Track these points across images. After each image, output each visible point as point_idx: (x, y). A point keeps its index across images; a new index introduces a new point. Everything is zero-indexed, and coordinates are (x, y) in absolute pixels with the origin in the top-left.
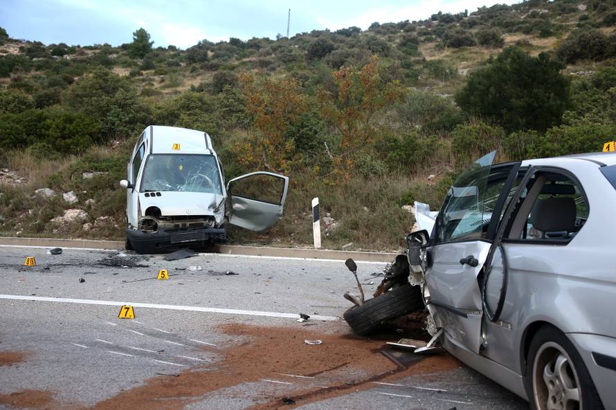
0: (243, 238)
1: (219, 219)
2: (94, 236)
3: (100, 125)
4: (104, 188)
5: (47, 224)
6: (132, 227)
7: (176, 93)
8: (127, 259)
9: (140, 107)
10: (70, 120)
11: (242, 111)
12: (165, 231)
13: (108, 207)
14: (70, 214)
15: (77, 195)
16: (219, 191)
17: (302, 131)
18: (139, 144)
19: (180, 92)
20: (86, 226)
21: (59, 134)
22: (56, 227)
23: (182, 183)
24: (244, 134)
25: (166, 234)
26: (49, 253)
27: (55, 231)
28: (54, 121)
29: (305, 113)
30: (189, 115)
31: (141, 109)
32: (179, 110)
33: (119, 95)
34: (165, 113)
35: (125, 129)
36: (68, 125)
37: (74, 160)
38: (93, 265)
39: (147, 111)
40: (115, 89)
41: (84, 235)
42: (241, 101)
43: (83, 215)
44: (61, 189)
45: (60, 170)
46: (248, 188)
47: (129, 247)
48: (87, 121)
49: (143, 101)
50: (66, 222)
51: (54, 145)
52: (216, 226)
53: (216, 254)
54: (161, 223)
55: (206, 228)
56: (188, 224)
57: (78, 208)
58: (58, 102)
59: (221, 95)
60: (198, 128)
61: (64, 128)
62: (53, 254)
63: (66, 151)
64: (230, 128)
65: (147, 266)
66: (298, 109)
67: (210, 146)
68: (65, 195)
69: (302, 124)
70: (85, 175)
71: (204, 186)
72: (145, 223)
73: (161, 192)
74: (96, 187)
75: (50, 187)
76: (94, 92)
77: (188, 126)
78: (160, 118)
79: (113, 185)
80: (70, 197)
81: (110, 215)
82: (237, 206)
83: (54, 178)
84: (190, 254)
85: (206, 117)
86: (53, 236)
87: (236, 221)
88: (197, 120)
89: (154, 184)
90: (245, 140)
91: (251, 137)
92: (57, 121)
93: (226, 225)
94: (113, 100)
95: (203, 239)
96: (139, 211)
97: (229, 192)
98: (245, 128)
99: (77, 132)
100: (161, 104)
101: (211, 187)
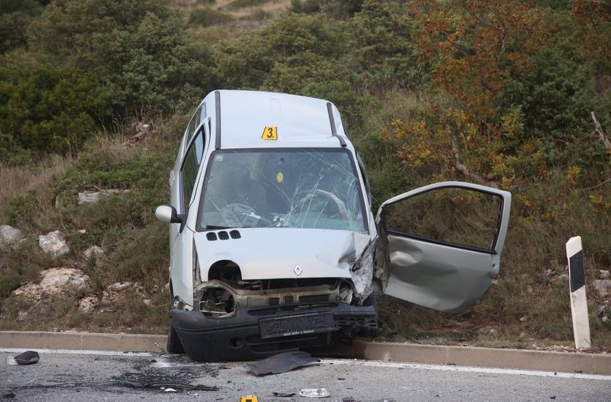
0: (414, 326)
1: (362, 285)
2: (102, 325)
3: (109, 91)
4: (120, 223)
5: (7, 301)
6: (182, 305)
7: (262, 16)
8: (172, 373)
9: (191, 51)
10: (48, 81)
11: (404, 51)
12: (250, 312)
13: (131, 262)
14: (54, 279)
15: (67, 239)
16: (362, 224)
17: (538, 89)
18: (192, 130)
19: (269, 15)
20: (86, 304)
21: (27, 111)
22: (25, 307)
23: (283, 210)
24: (410, 102)
25: (253, 318)
26: (12, 362)
27: (23, 315)
28: (16, 84)
29: (545, 49)
30: (292, 63)
31: (192, 55)
32: (270, 53)
33: (146, 26)
34: (242, 62)
35: (161, 97)
36: (44, 93)
37: (60, 166)
38: (102, 387)
39: (205, 57)
40: (139, 14)
41: (81, 322)
42: (401, 30)
43: (80, 280)
44: (35, 226)
45: (31, 186)
46: (421, 218)
47: (176, 348)
48: (84, 82)
49: (195, 37)
50: (45, 296)
51: (17, 133)
52: (355, 302)
53: (356, 362)
54: (240, 296)
55: (335, 305)
56: (297, 296)
57: (69, 266)
58: (23, 42)
59: (358, 19)
60: (312, 93)
61: (37, 100)
62: (20, 363)
63: (42, 147)
64: (380, 88)
65: (215, 389)
66: (529, 42)
67: (340, 130)
68: (42, 239)
69: (540, 73)
70: (83, 197)
71: (329, 215)
72: (208, 295)
73: (241, 230)
74: (105, 221)
75: (13, 224)
76: (97, 21)
77: (290, 88)
78: (230, 73)
79: (139, 216)
80: (53, 243)
81: (134, 280)
82: (398, 256)
83: (20, 203)
84: (302, 363)
85: (327, 67)
86: (19, 325)
87: (397, 289)
88: (309, 75)
89: (225, 212)
90: (413, 113)
91: (423, 106)
92: (23, 84)
93: (377, 298)
94: (136, 37)
95: (330, 329)
96: (196, 270)
97: (381, 227)
98: (411, 86)
99: (64, 107)
100: (232, 42)
101: (342, 217)
